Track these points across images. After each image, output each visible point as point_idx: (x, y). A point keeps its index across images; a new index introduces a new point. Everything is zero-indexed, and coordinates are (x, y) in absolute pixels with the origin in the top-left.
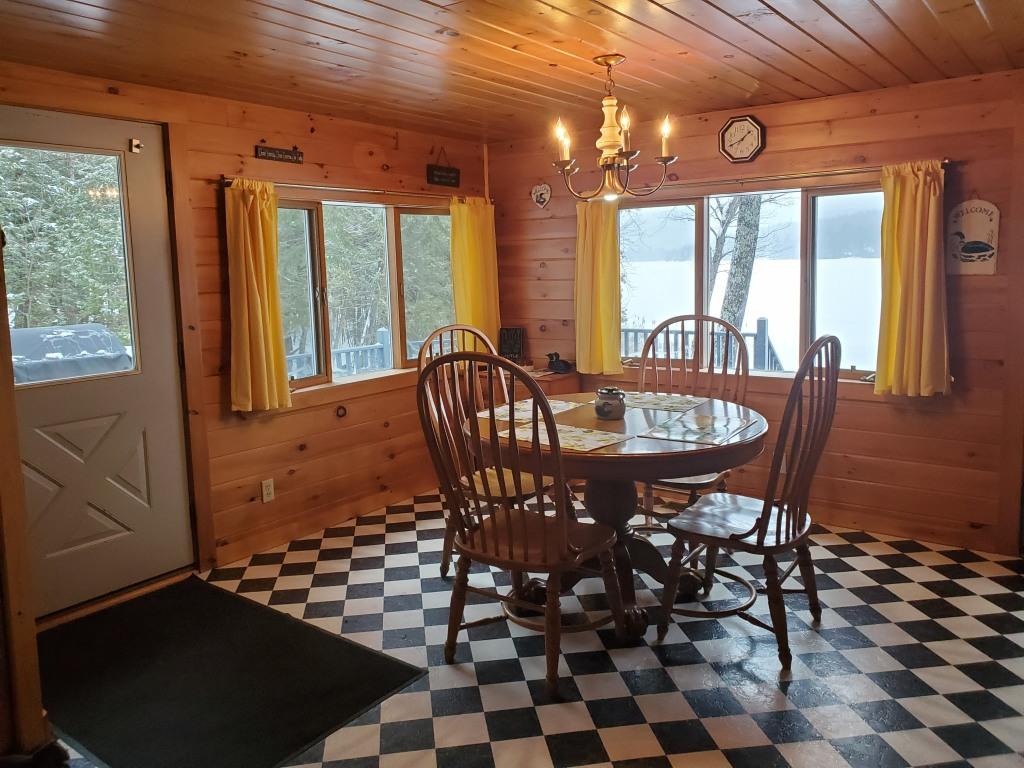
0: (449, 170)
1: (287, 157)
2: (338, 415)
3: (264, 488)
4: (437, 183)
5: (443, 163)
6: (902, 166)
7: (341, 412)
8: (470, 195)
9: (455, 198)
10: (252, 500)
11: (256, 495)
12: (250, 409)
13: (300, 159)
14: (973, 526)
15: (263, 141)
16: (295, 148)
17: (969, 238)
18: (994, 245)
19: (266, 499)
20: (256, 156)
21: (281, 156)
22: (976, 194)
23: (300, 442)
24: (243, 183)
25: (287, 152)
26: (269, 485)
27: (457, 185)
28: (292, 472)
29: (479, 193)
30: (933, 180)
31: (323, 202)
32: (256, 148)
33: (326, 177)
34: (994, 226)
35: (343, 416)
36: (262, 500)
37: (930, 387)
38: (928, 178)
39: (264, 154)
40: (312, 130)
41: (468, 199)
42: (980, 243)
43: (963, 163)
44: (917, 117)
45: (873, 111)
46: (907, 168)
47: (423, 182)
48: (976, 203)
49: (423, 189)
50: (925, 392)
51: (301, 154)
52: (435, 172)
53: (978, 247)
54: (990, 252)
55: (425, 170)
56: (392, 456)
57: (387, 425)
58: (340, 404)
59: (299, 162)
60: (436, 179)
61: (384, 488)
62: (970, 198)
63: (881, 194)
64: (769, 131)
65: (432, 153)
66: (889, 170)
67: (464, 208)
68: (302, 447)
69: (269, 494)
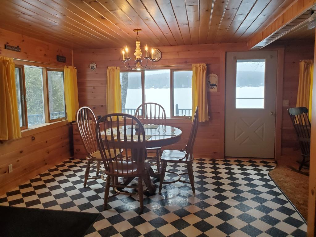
0: (63, 57)
1: (15, 49)
2: (32, 139)
3: (9, 168)
4: (59, 61)
5: (61, 55)
6: (197, 64)
7: (33, 139)
8: (70, 66)
9: (66, 66)
10: (5, 172)
11: (6, 171)
12: (8, 139)
13: (20, 50)
14: (215, 153)
15: (7, 43)
16: (18, 46)
17: (212, 83)
18: (217, 84)
19: (10, 172)
20: (5, 48)
21: (13, 49)
22: (213, 72)
23: (21, 150)
24: (3, 58)
25: (16, 48)
26: (11, 166)
27: (65, 62)
28: (18, 161)
29: (71, 65)
30: (204, 69)
31: (25, 66)
32: (5, 46)
33: (28, 57)
34: (217, 80)
35: (34, 140)
36: (8, 172)
37: (205, 120)
38: (203, 68)
39: (8, 48)
40: (23, 41)
41: (69, 67)
42: (213, 84)
43: (210, 64)
44: (199, 53)
45: (189, 50)
46: (198, 65)
47: (56, 61)
48: (213, 74)
49: (56, 63)
50: (204, 121)
51: (20, 49)
52: (60, 58)
53: (214, 85)
54: (216, 86)
55: (56, 57)
56: (48, 153)
57: (47, 142)
58: (33, 136)
59: (19, 52)
60: (59, 60)
61: (46, 164)
62: (211, 73)
63: (192, 71)
64: (162, 54)
65: (58, 51)
66: (193, 65)
67: (69, 70)
68: (21, 152)
69: (11, 170)
